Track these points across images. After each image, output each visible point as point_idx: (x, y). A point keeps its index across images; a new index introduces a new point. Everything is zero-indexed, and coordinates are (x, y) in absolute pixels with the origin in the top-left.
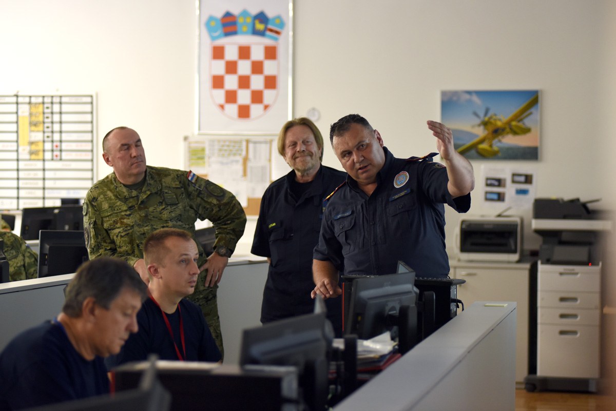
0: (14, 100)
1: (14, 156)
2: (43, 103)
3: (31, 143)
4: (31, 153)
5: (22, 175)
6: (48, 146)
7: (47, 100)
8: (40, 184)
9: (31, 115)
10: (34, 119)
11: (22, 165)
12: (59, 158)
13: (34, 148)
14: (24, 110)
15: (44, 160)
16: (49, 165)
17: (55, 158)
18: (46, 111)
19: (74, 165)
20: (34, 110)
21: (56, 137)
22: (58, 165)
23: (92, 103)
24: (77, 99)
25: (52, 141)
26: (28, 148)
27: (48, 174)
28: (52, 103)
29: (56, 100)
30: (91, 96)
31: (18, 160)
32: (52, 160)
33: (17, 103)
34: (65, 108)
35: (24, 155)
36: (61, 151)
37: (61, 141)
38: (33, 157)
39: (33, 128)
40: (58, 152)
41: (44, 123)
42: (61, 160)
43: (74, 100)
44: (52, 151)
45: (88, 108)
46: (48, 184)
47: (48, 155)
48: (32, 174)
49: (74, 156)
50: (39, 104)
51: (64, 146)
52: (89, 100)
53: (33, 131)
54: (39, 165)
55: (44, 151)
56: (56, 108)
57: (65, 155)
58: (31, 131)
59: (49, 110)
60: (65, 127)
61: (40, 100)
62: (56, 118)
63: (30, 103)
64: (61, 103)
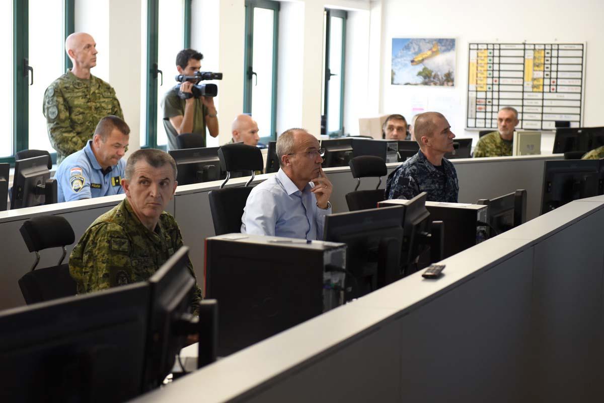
0: (522, 47)
1: (520, 88)
2: (545, 49)
3: (534, 79)
4: (534, 87)
5: (526, 103)
6: (547, 82)
7: (548, 47)
8: (540, 110)
9: (535, 58)
10: (537, 61)
11: (526, 96)
12: (555, 91)
13: (536, 83)
14: (530, 55)
15: (543, 92)
16: (546, 96)
17: (552, 91)
18: (546, 55)
19: (566, 96)
20: (537, 55)
21: (554, 75)
22: (554, 96)
23: (583, 50)
24: (571, 46)
25: (550, 78)
26: (531, 83)
27: (546, 103)
28: (551, 50)
29: (555, 47)
30: (583, 45)
31: (523, 92)
32: (550, 92)
33: (524, 49)
34: (561, 53)
35: (528, 88)
36: (557, 85)
37: (557, 78)
38: (535, 90)
39: (536, 68)
40: (554, 87)
41: (544, 64)
42: (556, 92)
43: (568, 47)
44: (550, 85)
45: (579, 53)
46: (546, 110)
47: (547, 89)
48: (533, 103)
49: (566, 89)
50: (542, 50)
51: (559, 82)
52: (581, 47)
53: (537, 71)
54: (540, 96)
55: (543, 85)
56: (555, 53)
57: (559, 89)
58: (534, 70)
59: (549, 55)
60: (561, 68)
61: (543, 47)
62: (554, 61)
63: (534, 49)
64: (558, 50)
